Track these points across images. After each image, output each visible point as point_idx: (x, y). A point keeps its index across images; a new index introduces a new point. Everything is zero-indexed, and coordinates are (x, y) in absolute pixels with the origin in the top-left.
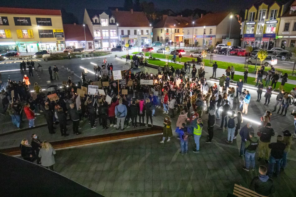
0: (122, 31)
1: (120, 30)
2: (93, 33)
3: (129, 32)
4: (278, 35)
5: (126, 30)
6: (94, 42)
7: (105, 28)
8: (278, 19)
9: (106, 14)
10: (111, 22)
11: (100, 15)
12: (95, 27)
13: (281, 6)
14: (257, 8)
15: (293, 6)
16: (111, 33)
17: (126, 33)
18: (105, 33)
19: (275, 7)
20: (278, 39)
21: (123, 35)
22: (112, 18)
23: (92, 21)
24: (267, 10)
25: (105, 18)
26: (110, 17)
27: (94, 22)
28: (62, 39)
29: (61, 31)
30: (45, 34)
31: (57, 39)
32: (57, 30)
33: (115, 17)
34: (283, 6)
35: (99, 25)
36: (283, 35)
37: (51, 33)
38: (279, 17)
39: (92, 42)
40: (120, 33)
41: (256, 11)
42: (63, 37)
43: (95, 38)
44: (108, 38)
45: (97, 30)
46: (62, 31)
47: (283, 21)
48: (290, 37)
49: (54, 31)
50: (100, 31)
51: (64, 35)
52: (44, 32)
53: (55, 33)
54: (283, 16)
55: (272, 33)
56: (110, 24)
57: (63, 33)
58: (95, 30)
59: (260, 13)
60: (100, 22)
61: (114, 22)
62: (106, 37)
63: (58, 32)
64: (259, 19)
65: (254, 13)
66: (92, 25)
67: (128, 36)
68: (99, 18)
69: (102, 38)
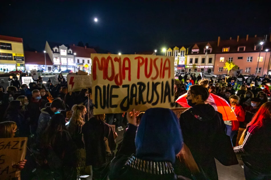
0: (78, 60)
1: (77, 59)
2: (53, 60)
3: (83, 61)
4: (186, 66)
5: (81, 59)
6: (53, 67)
7: (63, 57)
8: (186, 56)
9: (65, 47)
10: (69, 52)
11: (60, 47)
12: (55, 55)
13: (186, 48)
14: (173, 50)
15: (194, 49)
16: (69, 60)
17: (81, 62)
18: (64, 61)
19: (183, 49)
20: (187, 68)
21: (79, 63)
22: (70, 50)
23: (52, 50)
24: (178, 50)
25: (64, 49)
26: (68, 49)
27: (55, 51)
28: (22, 62)
29: (21, 55)
30: (3, 56)
31: (17, 62)
32: (18, 54)
33: (72, 49)
34: (188, 49)
35: (59, 54)
36: (190, 66)
37: (11, 57)
38: (186, 55)
39: (52, 66)
40: (76, 62)
41: (172, 51)
42: (23, 60)
43: (55, 64)
44: (66, 64)
45: (56, 58)
46: (23, 56)
47: (189, 57)
49: (14, 55)
50: (59, 58)
51: (24, 59)
52: (2, 55)
53: (14, 57)
54: (188, 54)
55: (182, 64)
56: (68, 54)
57: (23, 57)
58: (55, 57)
59: (175, 52)
60: (60, 52)
61: (72, 53)
62: (64, 63)
63: (17, 56)
64: (174, 56)
65: (171, 52)
66: (52, 53)
67: (82, 64)
69: (61, 64)
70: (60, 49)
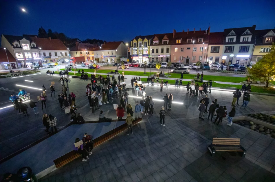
0: (44, 54)
1: (42, 52)
2: (15, 55)
3: (50, 54)
4: (150, 55)
5: (47, 53)
6: (17, 63)
7: (27, 51)
8: (149, 47)
9: (27, 40)
10: (32, 46)
11: (20, 40)
12: (15, 50)
13: (148, 40)
14: (137, 41)
15: (154, 40)
16: (34, 55)
17: (48, 55)
18: (28, 56)
19: (146, 40)
20: (150, 57)
21: (46, 56)
22: (33, 43)
23: (12, 45)
24: (142, 42)
25: (26, 43)
26: (31, 42)
27: (15, 46)
33: (35, 42)
34: (150, 40)
35: (21, 49)
36: (152, 55)
38: (149, 45)
39: (15, 63)
41: (136, 42)
43: (18, 60)
44: (32, 59)
45: (19, 53)
47: (151, 48)
48: (156, 56)
50: (22, 53)
54: (151, 45)
55: (146, 54)
56: (31, 48)
58: (17, 53)
59: (139, 43)
60: (22, 47)
61: (35, 46)
62: (29, 58)
64: (139, 47)
65: (136, 43)
66: (13, 49)
67: (50, 57)
68: (20, 43)
69: (26, 60)
70: (21, 43)
